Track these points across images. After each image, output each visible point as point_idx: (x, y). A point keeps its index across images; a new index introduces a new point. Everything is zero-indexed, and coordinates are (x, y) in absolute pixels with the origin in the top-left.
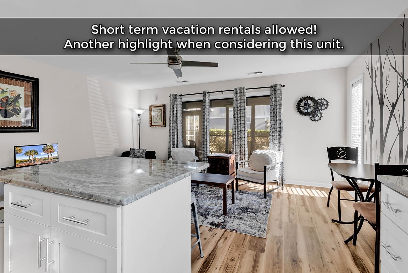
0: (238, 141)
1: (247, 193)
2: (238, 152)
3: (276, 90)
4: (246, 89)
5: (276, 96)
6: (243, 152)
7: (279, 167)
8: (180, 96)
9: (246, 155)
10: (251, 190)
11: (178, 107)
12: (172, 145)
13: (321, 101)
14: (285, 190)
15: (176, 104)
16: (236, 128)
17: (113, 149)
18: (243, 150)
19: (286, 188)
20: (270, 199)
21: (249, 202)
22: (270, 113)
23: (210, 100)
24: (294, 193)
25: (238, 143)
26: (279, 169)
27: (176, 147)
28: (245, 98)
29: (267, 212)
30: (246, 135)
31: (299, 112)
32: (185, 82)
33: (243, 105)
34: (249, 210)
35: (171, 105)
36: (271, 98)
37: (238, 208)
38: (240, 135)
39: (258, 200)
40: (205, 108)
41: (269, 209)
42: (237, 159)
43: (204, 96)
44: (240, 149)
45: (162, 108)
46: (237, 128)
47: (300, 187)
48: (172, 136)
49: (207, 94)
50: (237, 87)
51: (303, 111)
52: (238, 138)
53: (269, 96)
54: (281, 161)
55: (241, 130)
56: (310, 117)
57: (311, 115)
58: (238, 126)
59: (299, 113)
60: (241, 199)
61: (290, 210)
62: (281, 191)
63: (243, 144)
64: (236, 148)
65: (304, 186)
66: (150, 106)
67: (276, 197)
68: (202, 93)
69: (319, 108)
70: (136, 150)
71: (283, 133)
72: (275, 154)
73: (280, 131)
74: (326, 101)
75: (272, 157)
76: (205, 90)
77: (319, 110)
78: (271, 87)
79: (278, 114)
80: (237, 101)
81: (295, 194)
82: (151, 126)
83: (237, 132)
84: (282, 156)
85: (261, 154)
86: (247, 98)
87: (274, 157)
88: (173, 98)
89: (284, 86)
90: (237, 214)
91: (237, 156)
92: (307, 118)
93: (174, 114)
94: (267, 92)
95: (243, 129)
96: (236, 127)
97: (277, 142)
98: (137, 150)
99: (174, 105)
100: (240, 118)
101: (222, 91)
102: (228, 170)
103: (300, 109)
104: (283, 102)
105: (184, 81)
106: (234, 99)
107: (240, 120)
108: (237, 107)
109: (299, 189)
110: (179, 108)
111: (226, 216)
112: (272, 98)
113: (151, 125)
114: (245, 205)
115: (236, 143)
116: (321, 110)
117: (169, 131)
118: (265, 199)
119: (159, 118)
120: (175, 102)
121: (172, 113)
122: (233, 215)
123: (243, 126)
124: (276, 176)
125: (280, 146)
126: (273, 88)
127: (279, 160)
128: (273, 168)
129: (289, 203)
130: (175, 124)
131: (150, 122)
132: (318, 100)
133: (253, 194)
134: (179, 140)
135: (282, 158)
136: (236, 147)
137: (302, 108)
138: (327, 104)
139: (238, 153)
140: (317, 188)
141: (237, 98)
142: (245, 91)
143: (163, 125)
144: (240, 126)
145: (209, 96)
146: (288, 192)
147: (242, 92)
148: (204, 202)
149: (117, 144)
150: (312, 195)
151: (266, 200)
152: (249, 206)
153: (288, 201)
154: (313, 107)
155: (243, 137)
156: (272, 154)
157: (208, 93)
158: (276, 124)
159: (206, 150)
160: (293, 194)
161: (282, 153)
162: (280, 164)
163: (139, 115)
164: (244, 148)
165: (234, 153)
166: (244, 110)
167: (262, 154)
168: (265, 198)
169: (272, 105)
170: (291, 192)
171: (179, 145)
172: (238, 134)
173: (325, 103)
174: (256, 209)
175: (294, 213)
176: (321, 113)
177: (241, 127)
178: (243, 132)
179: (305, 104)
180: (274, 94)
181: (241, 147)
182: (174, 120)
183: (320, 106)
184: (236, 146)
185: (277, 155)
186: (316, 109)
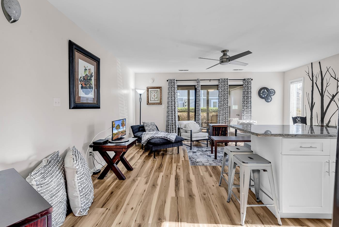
5: (248, 86)
8: (176, 81)
11: (176, 89)
12: (170, 119)
13: (272, 90)
22: (243, 96)
23: (202, 85)
27: (174, 121)
31: (259, 97)
36: (244, 87)
40: (199, 91)
43: (198, 82)
45: (159, 90)
48: (170, 112)
51: (262, 96)
53: (242, 85)
55: (225, 107)
57: (266, 99)
63: (227, 117)
66: (147, 87)
73: (250, 108)
74: (274, 90)
76: (199, 78)
79: (249, 97)
80: (223, 87)
86: (229, 85)
88: (171, 82)
89: (252, 80)
96: (222, 105)
97: (249, 115)
100: (224, 99)
101: (209, 80)
104: (252, 90)
108: (223, 91)
113: (148, 103)
116: (272, 96)
117: (167, 108)
119: (155, 97)
120: (173, 86)
121: (170, 94)
123: (227, 104)
125: (250, 118)
126: (246, 81)
131: (147, 100)
134: (176, 115)
137: (261, 94)
138: (275, 93)
142: (228, 81)
143: (160, 103)
154: (267, 94)
158: (248, 104)
159: (199, 122)
163: (140, 95)
169: (245, 92)
171: (176, 119)
179: (263, 92)
180: (246, 84)
182: (172, 100)
183: (271, 93)
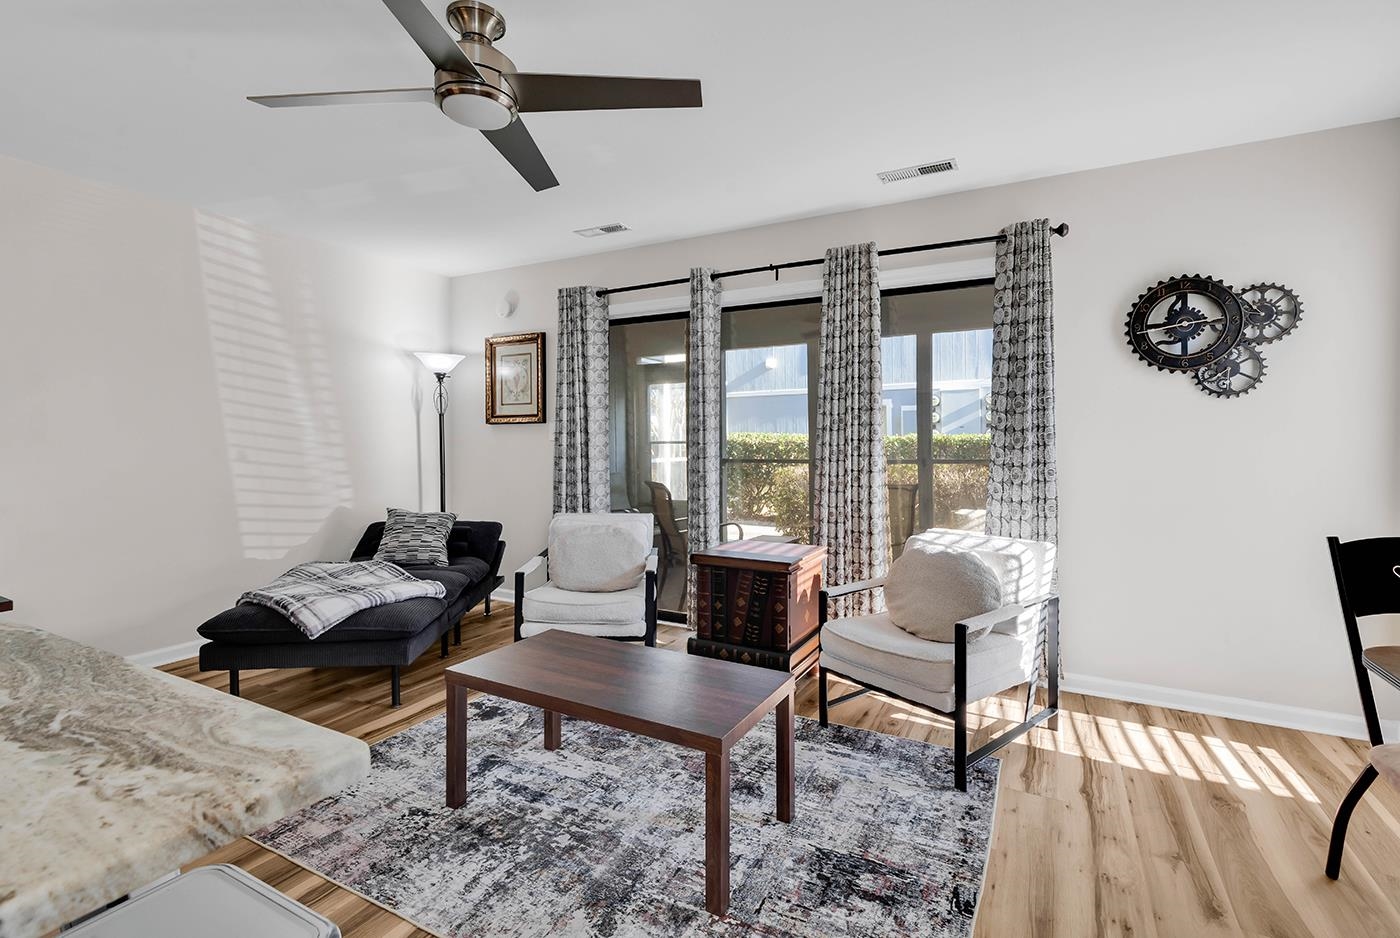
0: (841, 488)
1: (871, 743)
2: (841, 535)
3: (1024, 248)
4: (881, 254)
5: (1023, 276)
6: (865, 540)
7: (1037, 619)
8: (600, 294)
9: (875, 552)
10: (893, 723)
11: (590, 341)
12: (564, 496)
13: (1259, 295)
14: (1064, 738)
15: (582, 330)
16: (831, 430)
17: (325, 514)
18: (864, 527)
19: (1072, 719)
20: (985, 799)
21: (867, 816)
22: (995, 359)
23: (725, 310)
24: (1117, 756)
25: (841, 495)
26: (1037, 632)
27: (580, 509)
28: (876, 295)
29: (968, 904)
30: (880, 461)
31: (1138, 356)
32: (611, 234)
33: (865, 324)
34: (865, 881)
35: (562, 334)
36: (997, 291)
37: (800, 861)
38: (849, 462)
39: (920, 801)
40: (700, 344)
41: (977, 872)
42: (836, 569)
43: (694, 291)
44: (849, 524)
45: (532, 348)
46: (835, 427)
47: (1145, 715)
48: (564, 461)
49: (708, 282)
50: (838, 246)
51: (1162, 347)
52: (841, 473)
53: (991, 281)
54: (1045, 592)
55: (856, 438)
56: (1196, 376)
57: (1203, 369)
58: (840, 421)
59: (1141, 359)
60: (834, 786)
61: (1103, 884)
62: (1042, 739)
63: (865, 501)
64: (833, 519)
65: (1162, 709)
66: (487, 340)
67: (1018, 784)
68: (687, 280)
69: (1249, 332)
70: (407, 519)
71: (1056, 453)
72: (1017, 558)
73: (1042, 444)
74: (1287, 294)
75: (997, 571)
76: (698, 266)
77: (1249, 341)
78: (1001, 239)
79: (1031, 365)
80: (838, 308)
81: (1123, 768)
82: (493, 420)
83: (838, 445)
84: (1049, 567)
85: (944, 555)
86: (885, 293)
87: (1010, 571)
88: (571, 302)
89: (1061, 230)
90: (787, 906)
91: (836, 553)
92: (1181, 381)
93: (573, 371)
94: (980, 264)
95: (865, 433)
96: (832, 422)
97: (1027, 497)
98: (414, 520)
99: (572, 334)
100: (849, 386)
101: (771, 268)
102: (784, 623)
103: (1145, 338)
104: (1060, 308)
105: (606, 224)
106: (825, 302)
107: (852, 394)
108: (837, 334)
109: (1139, 727)
110: (594, 343)
111: (722, 916)
112: (1005, 288)
113: (493, 417)
114: (841, 838)
115: (833, 495)
116: (1260, 340)
117: (557, 439)
118: (959, 794)
119: (521, 387)
120: (579, 323)
121: (568, 366)
122: (763, 919)
123: (865, 418)
124: (1022, 665)
125: (1041, 514)
126: (1010, 241)
127: (1033, 587)
128: (1007, 628)
129: (1096, 836)
130: (579, 412)
131: (487, 403)
132: (1244, 291)
133: (903, 758)
134: (593, 478)
135: (1048, 578)
136: (830, 514)
137: (1155, 336)
138: (1295, 313)
139: (841, 540)
140: (1238, 730)
141: (839, 292)
142: (876, 260)
143: (536, 416)
144: (849, 418)
145: (716, 292)
146: (1083, 752)
147: (859, 269)
148: (636, 801)
149: (346, 493)
150: (1213, 775)
151: (963, 800)
152: (865, 843)
153: (1086, 814)
154: (1213, 328)
155: (866, 468)
156: (998, 556)
157: (714, 277)
158: (1018, 410)
159: (702, 525)
160: (1109, 761)
161: (1051, 554)
162: (1039, 606)
163: (440, 377)
164: (870, 518)
165: (825, 541)
166: (871, 347)
167: (948, 554)
168: (961, 785)
169: (1003, 324)
170: (1097, 754)
171: (592, 500)
172: (842, 457)
173: (1283, 305)
174: (901, 873)
175: (1132, 922)
176: (1257, 358)
177: (856, 422)
178: (865, 449)
179: (1172, 316)
180: (1014, 270)
181: (856, 515)
182: (573, 396)
183: (1253, 319)
184: (834, 510)
185: (1023, 562)
186: (1231, 335)
